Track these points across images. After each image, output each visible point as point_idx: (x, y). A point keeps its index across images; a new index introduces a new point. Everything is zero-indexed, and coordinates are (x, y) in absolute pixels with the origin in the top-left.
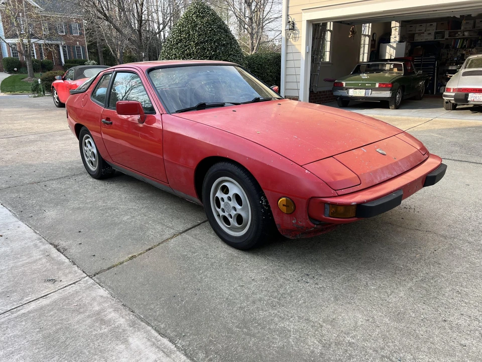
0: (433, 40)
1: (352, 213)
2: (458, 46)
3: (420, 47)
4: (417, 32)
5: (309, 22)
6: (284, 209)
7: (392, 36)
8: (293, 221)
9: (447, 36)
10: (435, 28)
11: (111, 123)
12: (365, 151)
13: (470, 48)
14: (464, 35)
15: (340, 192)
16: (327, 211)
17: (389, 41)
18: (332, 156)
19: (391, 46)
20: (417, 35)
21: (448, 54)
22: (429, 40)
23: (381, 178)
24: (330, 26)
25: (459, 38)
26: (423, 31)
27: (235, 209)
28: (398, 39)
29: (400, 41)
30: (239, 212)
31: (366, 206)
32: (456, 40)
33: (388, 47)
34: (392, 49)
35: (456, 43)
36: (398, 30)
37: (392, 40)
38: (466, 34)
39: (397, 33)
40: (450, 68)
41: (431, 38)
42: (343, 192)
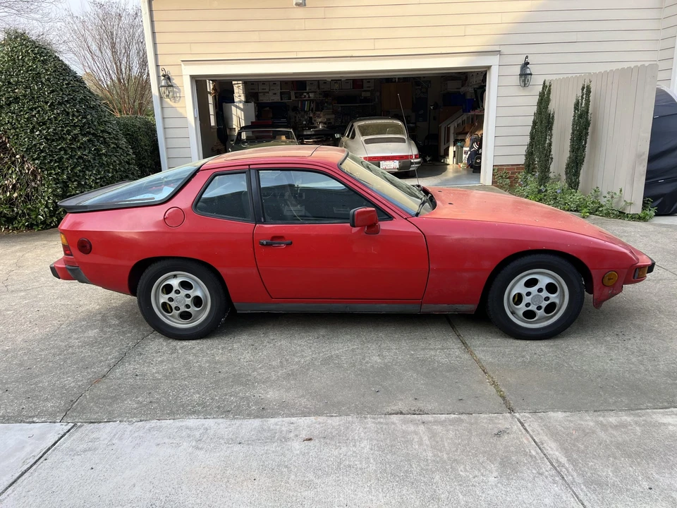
0: (280, 101)
2: (306, 108)
3: (268, 108)
4: (260, 91)
5: (192, 77)
7: (236, 95)
9: (293, 98)
10: (279, 88)
13: (318, 111)
14: (309, 97)
17: (232, 101)
19: (237, 107)
20: (261, 94)
21: (295, 117)
22: (275, 100)
24: (210, 86)
25: (307, 100)
26: (267, 90)
28: (243, 98)
29: (247, 101)
32: (303, 102)
33: (234, 109)
34: (239, 111)
35: (303, 105)
36: (241, 87)
37: (236, 99)
38: (311, 95)
39: (241, 92)
40: (305, 133)
41: (277, 98)
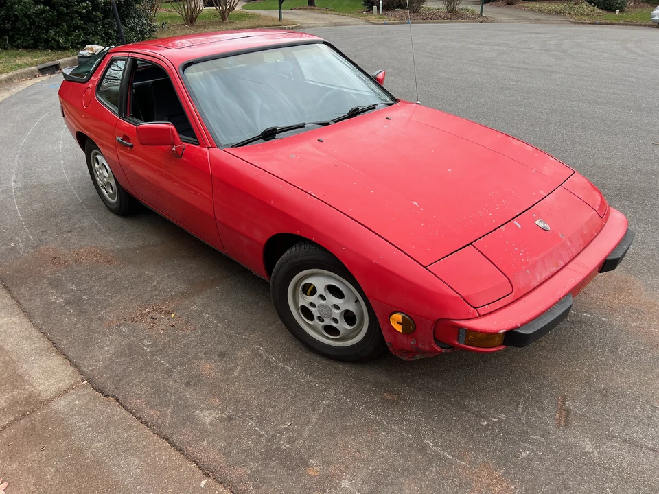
1: (498, 340)
6: (399, 328)
8: (412, 343)
11: (132, 146)
12: (519, 226)
15: (482, 311)
16: (462, 336)
18: (471, 244)
23: (541, 276)
27: (337, 307)
30: (343, 308)
31: (520, 333)
42: (488, 308)
